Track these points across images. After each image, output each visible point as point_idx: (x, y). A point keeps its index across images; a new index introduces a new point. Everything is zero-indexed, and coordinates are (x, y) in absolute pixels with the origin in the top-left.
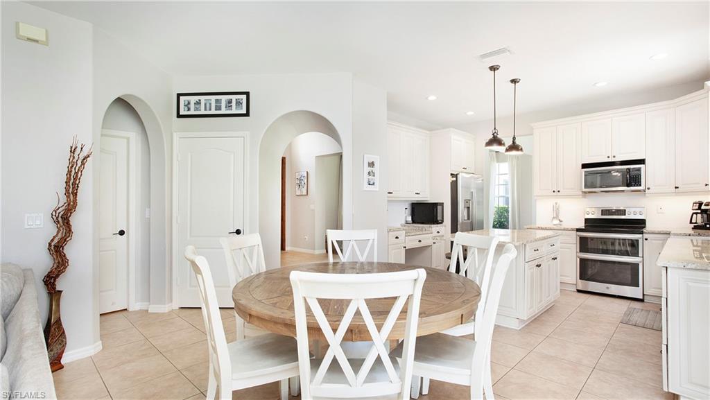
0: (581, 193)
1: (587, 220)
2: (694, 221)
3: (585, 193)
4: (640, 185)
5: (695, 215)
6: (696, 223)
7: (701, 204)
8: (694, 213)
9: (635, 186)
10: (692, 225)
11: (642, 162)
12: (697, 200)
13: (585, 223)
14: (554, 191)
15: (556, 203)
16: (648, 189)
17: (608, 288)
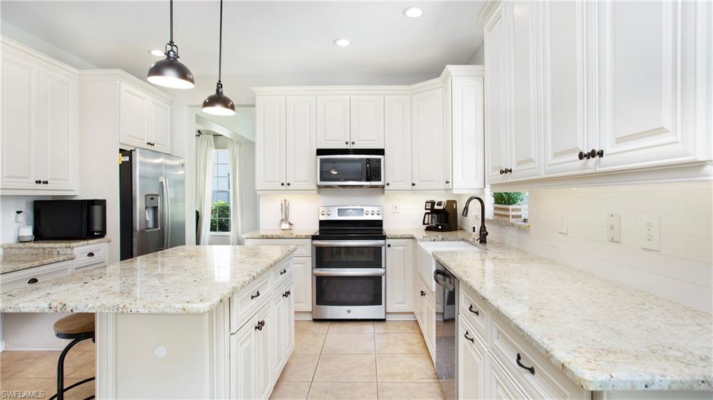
0: (315, 188)
1: (322, 223)
2: (426, 222)
3: (319, 187)
4: (380, 180)
5: (427, 215)
6: (428, 224)
7: (433, 203)
8: (426, 213)
9: (374, 181)
10: (425, 227)
11: (381, 152)
12: (429, 199)
13: (320, 226)
14: (283, 184)
15: (285, 201)
16: (388, 184)
17: (349, 311)
